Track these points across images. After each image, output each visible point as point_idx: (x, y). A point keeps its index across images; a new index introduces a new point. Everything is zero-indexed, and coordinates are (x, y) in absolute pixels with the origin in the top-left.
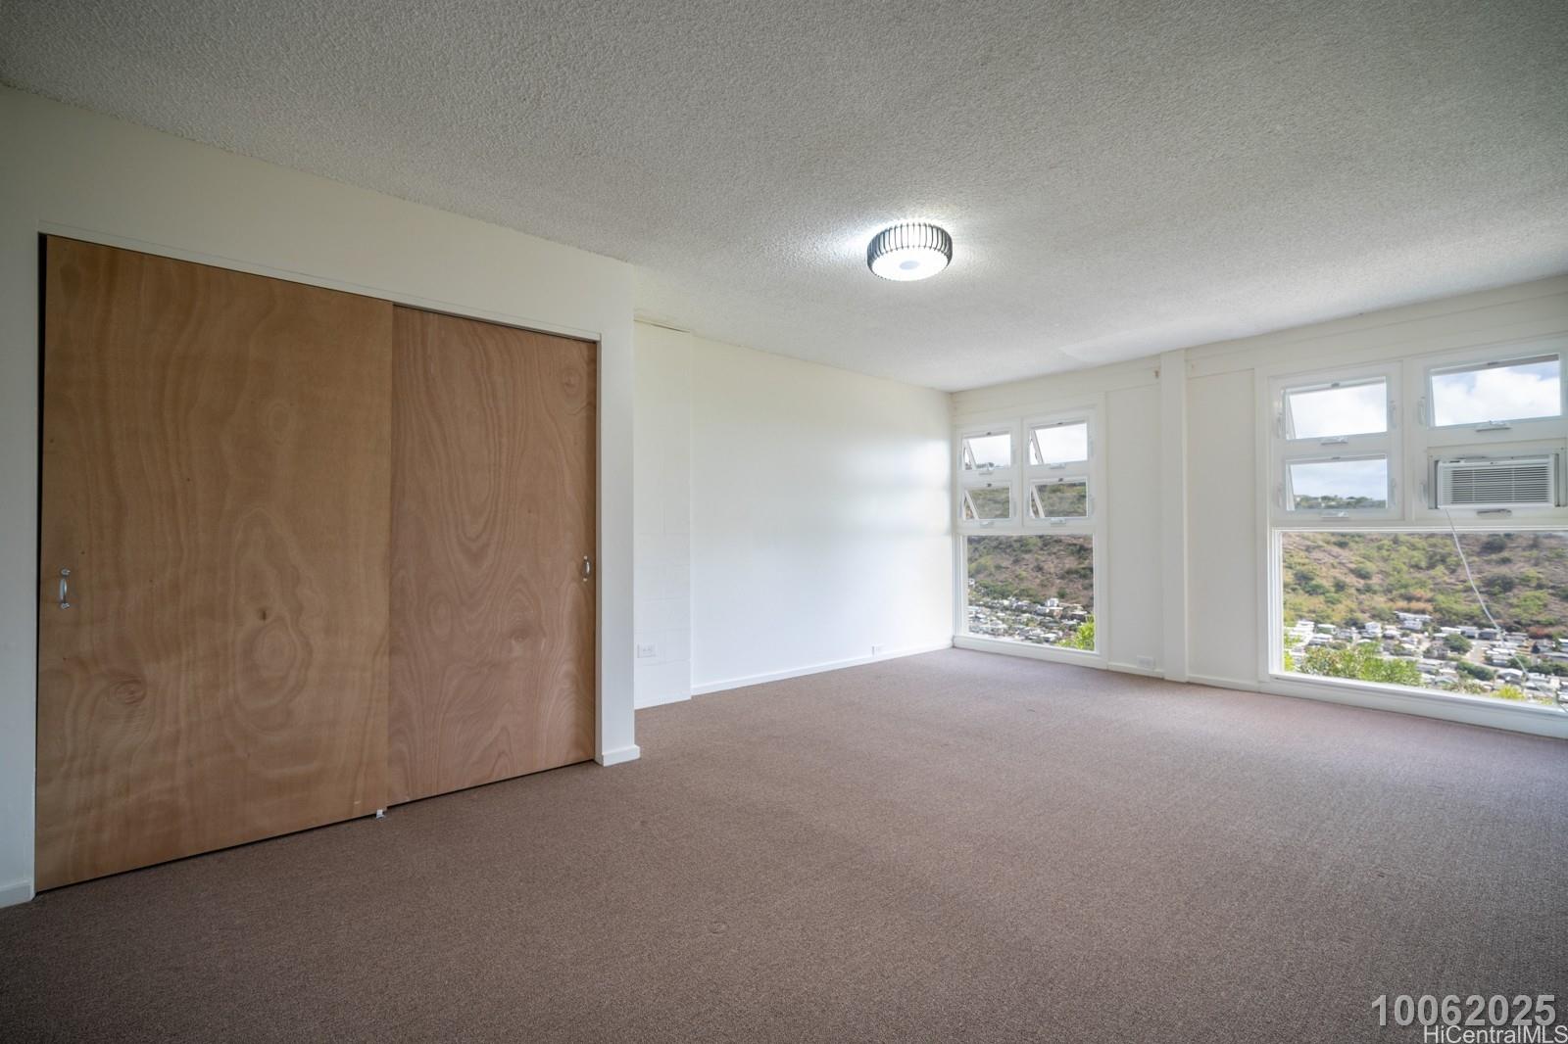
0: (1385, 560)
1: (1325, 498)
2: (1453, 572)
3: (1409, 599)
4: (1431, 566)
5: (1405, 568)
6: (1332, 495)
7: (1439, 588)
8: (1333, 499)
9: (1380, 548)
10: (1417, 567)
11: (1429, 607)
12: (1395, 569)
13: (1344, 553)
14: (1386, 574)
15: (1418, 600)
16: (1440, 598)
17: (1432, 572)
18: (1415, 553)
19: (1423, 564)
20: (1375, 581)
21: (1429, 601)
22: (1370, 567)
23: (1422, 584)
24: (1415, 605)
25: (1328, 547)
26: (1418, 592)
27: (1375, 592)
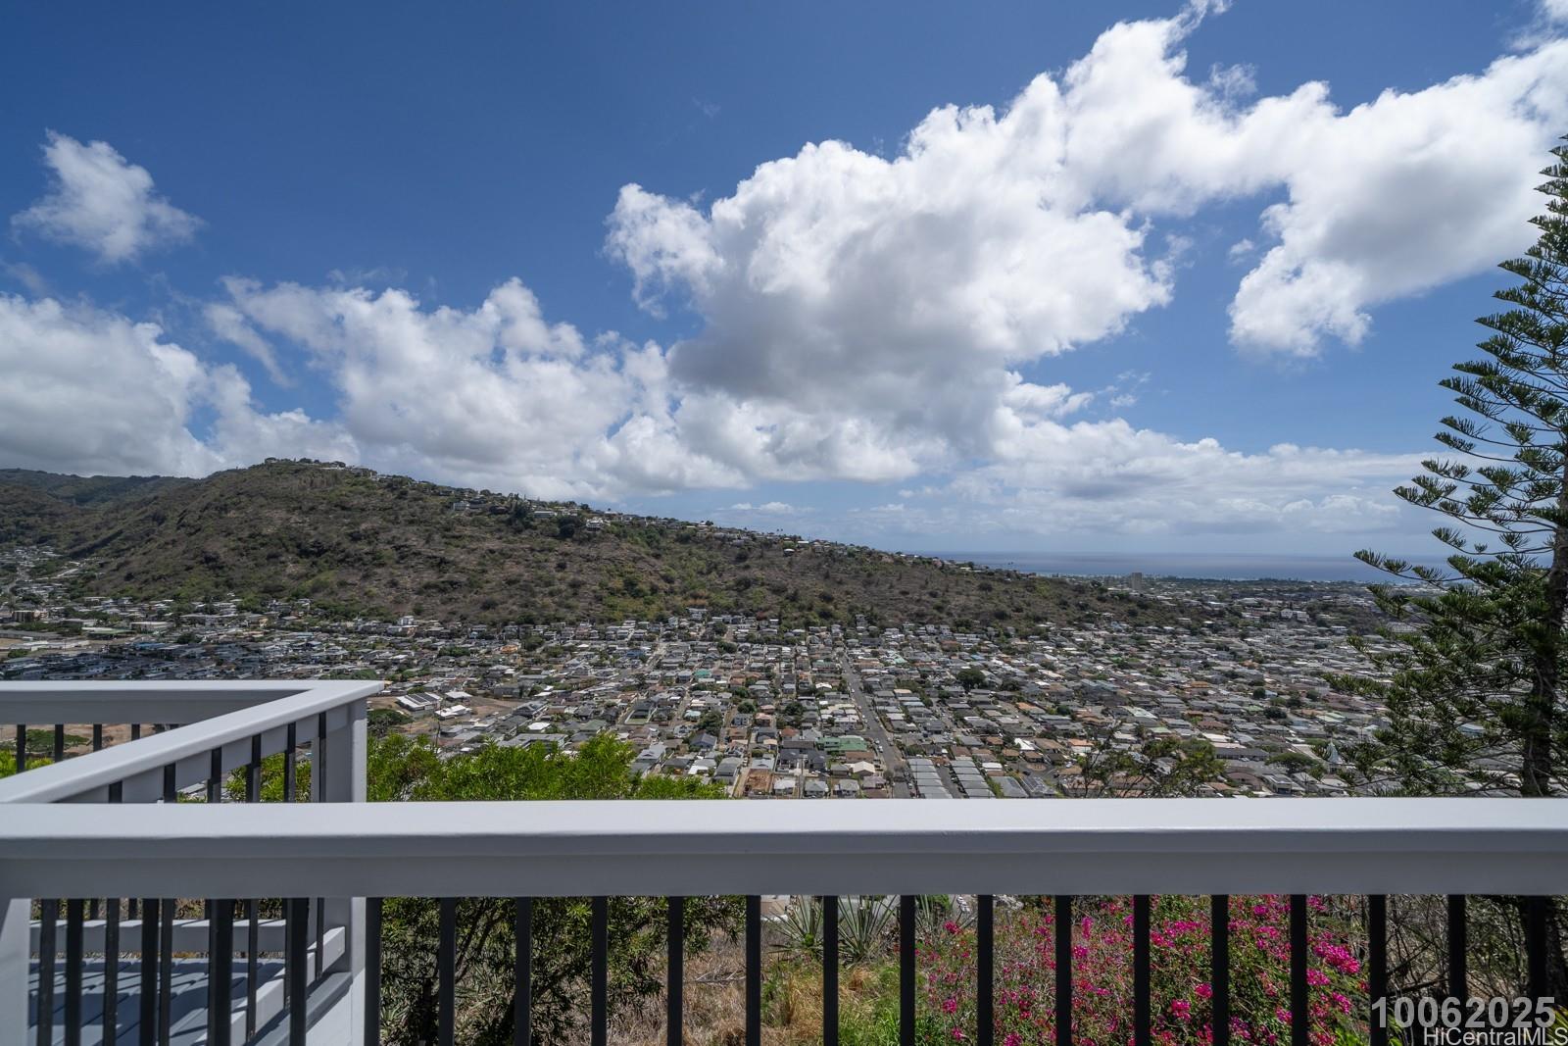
0: (683, 568)
1: (649, 518)
2: (721, 576)
3: (696, 597)
4: (709, 572)
5: (694, 574)
6: (654, 516)
7: (714, 589)
8: (654, 519)
9: (681, 559)
10: (701, 573)
11: (705, 602)
12: (689, 575)
13: (658, 563)
14: (683, 579)
15: (701, 597)
16: (713, 595)
17: (709, 577)
18: (701, 563)
19: (705, 571)
20: (677, 584)
21: (707, 598)
22: (674, 573)
23: (703, 586)
24: (700, 602)
25: (648, 558)
26: (701, 592)
27: (676, 594)
